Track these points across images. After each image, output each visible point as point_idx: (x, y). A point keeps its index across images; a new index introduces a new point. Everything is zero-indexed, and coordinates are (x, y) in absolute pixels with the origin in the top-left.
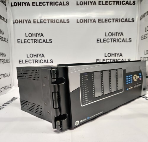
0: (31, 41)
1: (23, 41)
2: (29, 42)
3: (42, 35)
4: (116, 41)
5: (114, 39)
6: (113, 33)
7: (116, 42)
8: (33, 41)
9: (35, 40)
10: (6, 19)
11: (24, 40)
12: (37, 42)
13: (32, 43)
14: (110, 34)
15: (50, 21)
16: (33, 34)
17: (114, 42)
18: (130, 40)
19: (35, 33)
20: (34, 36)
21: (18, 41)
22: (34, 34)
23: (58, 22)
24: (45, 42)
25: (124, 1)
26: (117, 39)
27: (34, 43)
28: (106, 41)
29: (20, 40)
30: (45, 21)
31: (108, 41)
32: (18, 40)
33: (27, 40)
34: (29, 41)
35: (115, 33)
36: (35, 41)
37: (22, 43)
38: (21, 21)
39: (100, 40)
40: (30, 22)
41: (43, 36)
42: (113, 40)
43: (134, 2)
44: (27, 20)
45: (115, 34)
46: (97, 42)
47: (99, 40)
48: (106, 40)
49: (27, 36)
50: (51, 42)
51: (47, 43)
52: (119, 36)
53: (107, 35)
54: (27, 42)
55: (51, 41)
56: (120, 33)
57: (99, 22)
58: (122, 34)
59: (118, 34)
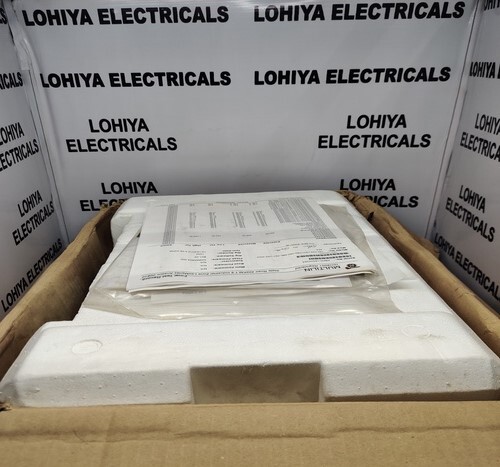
0: (109, 144)
1: (85, 146)
2: (103, 147)
3: (143, 125)
4: (381, 143)
5: (374, 136)
6: (373, 116)
7: (379, 146)
8: (117, 143)
9: (124, 142)
10: (18, 74)
11: (88, 141)
12: (129, 146)
13: (114, 149)
14: (363, 122)
15: (164, 79)
16: (113, 120)
17: (372, 146)
18: (426, 140)
19: (120, 120)
20: (118, 128)
21: (69, 146)
22: (117, 122)
23: (194, 82)
24: (154, 146)
25: (425, 6)
26: (385, 136)
27: (122, 150)
28: (348, 144)
29: (76, 143)
30: (149, 79)
31: (354, 143)
32: (68, 141)
33: (96, 143)
34: (102, 143)
35: (380, 116)
36: (124, 144)
37: (81, 150)
38: (70, 80)
39: (328, 139)
40: (98, 81)
41: (148, 130)
42: (369, 140)
43: (460, 7)
44: (89, 75)
45: (378, 121)
46: (320, 146)
47: (326, 141)
48: (349, 139)
49: (95, 129)
50: (172, 146)
51: (161, 149)
52: (391, 126)
53: (354, 123)
54: (97, 147)
55: (172, 144)
56: (396, 116)
57: (329, 81)
58: (402, 121)
59: (387, 122)
